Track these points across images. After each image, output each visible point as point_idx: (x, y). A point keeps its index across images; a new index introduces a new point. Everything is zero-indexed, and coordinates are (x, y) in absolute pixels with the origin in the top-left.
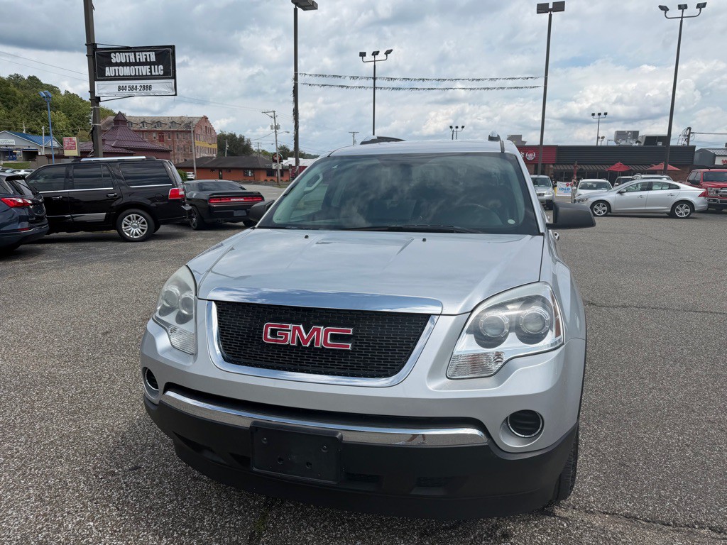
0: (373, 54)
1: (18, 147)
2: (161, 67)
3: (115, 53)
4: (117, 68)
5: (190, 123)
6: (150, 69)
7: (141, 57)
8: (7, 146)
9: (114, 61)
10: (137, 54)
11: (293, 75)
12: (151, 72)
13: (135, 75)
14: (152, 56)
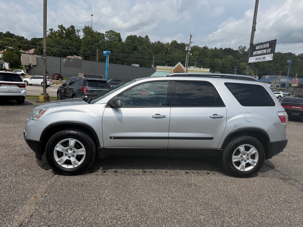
1: (288, 83)
2: (270, 49)
3: (257, 46)
4: (257, 51)
6: (267, 50)
7: (265, 46)
9: (256, 49)
10: (264, 45)
12: (267, 52)
13: (262, 53)
14: (268, 45)
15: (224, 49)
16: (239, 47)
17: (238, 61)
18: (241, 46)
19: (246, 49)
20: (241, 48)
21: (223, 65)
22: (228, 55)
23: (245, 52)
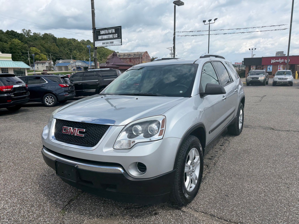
0: (209, 21)
1: (82, 66)
2: (117, 34)
3: (101, 31)
4: (102, 36)
5: (141, 54)
6: (113, 35)
7: (110, 31)
8: (78, 65)
10: (109, 30)
11: (174, 33)
12: (113, 37)
13: (108, 38)
14: (114, 31)
15: (5, 31)
16: (23, 30)
17: (26, 45)
18: (25, 29)
19: (31, 32)
20: (25, 31)
21: (11, 49)
22: (13, 38)
23: (31, 36)
